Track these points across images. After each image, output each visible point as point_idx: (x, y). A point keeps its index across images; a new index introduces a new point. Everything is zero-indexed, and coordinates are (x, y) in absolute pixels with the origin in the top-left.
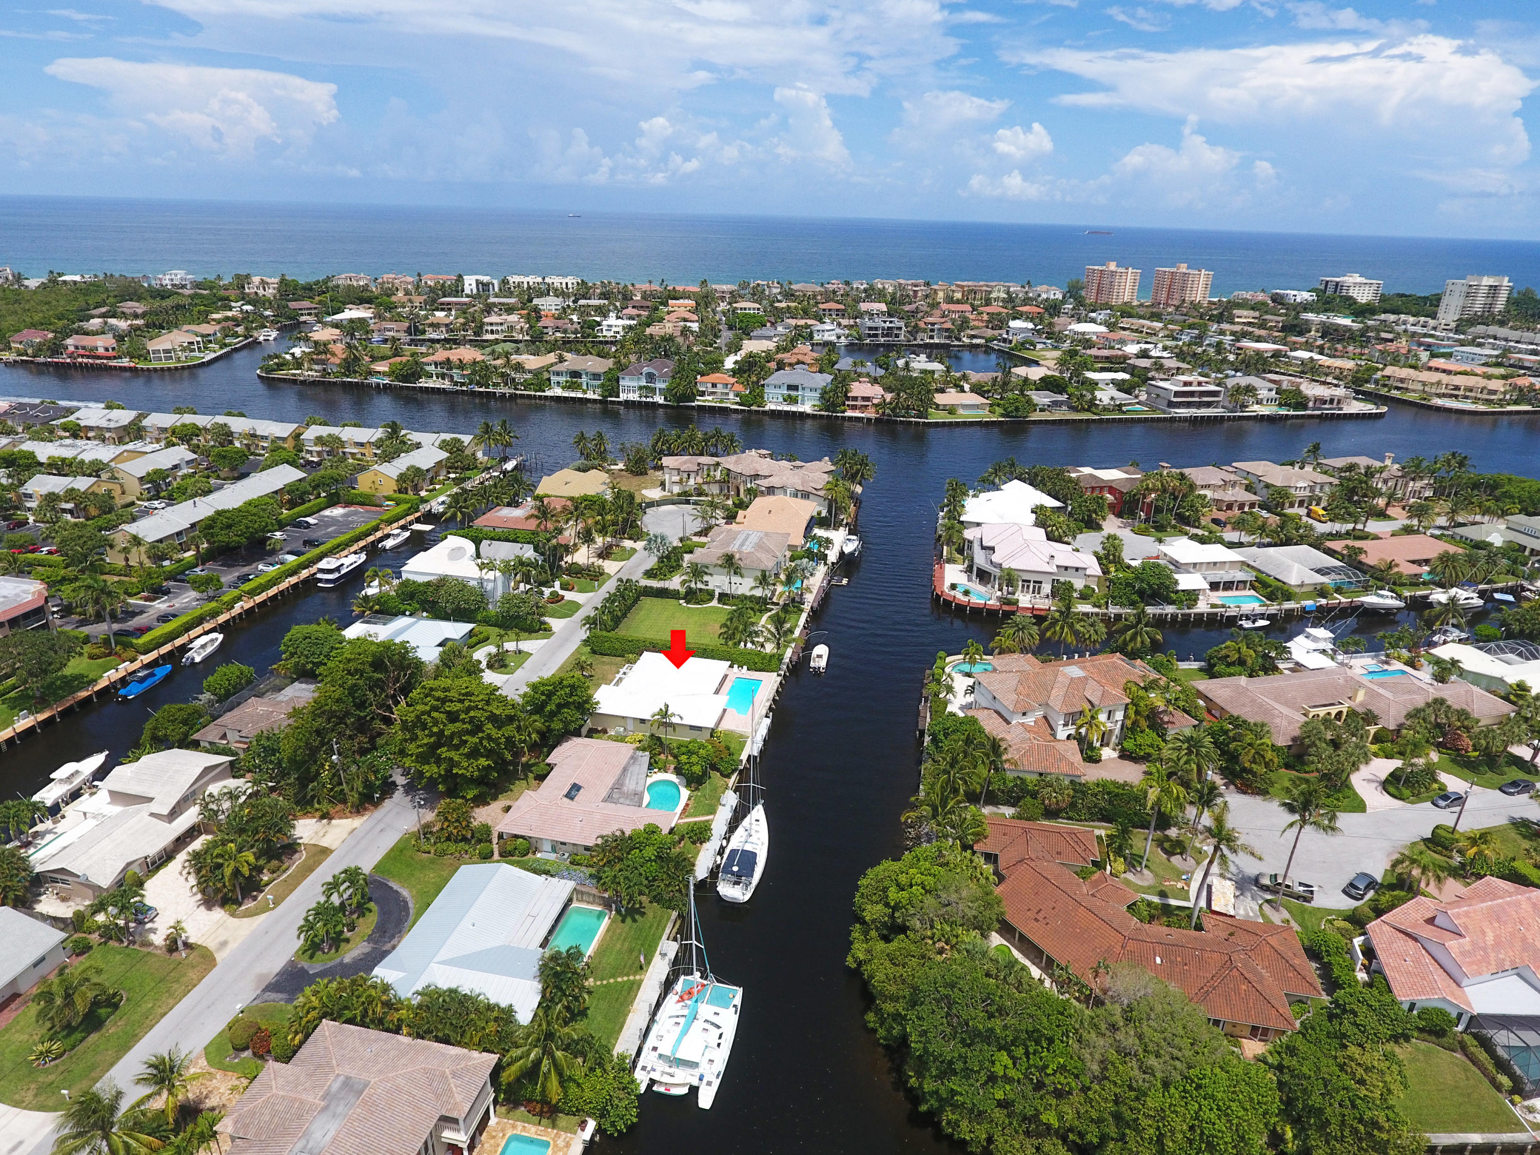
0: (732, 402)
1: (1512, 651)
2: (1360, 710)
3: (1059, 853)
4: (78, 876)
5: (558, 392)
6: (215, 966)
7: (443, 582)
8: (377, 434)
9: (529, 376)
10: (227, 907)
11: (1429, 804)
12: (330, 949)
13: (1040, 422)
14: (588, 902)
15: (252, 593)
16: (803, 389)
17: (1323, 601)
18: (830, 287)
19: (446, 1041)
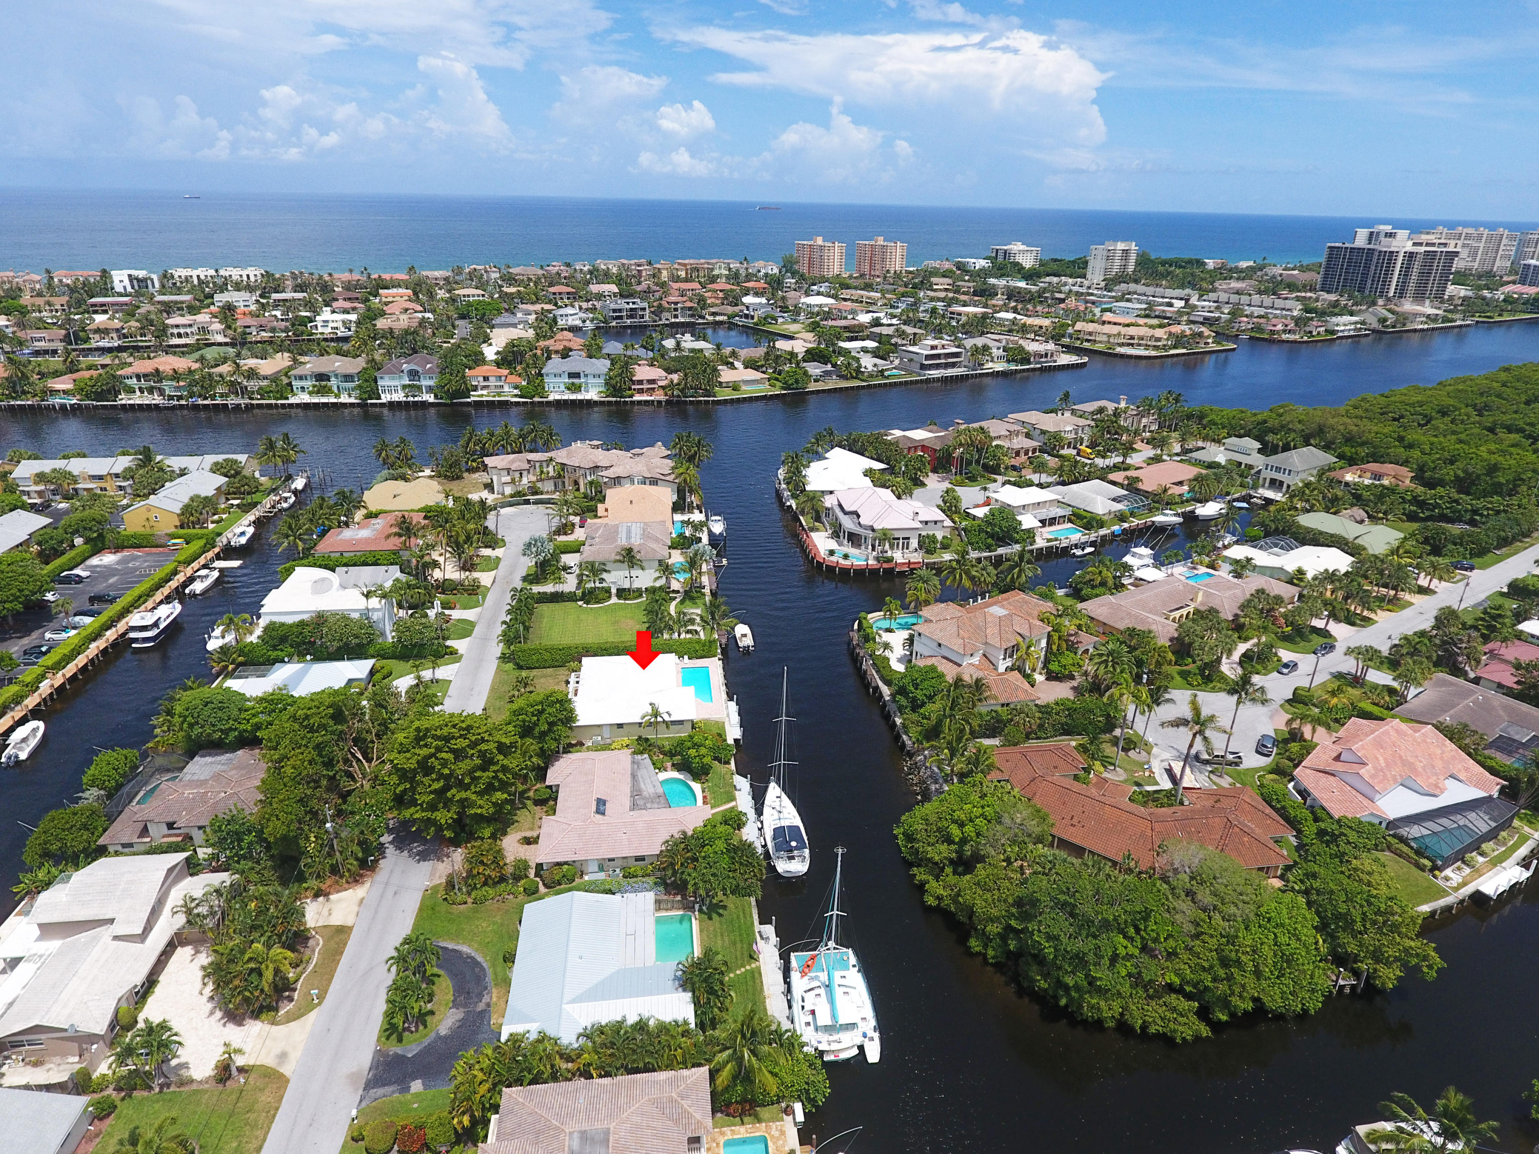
0: (509, 394)
1: (1276, 545)
2: (1202, 608)
3: (1055, 767)
4: (66, 1030)
5: (305, 398)
6: (288, 1081)
7: (321, 619)
8: (123, 463)
9: (265, 383)
10: (264, 1016)
11: (1275, 674)
12: (417, 1027)
13: (818, 392)
14: (667, 910)
15: (58, 666)
16: (586, 376)
17: (1126, 525)
18: (554, 270)
19: (648, 1069)
